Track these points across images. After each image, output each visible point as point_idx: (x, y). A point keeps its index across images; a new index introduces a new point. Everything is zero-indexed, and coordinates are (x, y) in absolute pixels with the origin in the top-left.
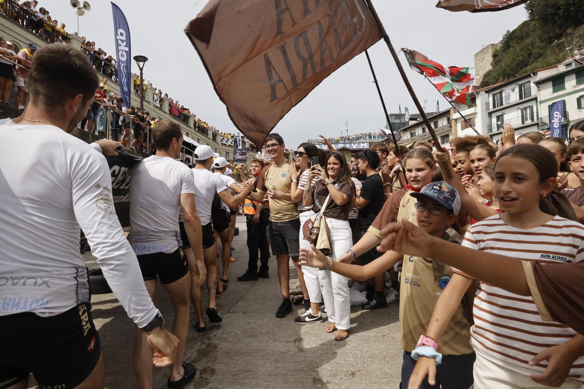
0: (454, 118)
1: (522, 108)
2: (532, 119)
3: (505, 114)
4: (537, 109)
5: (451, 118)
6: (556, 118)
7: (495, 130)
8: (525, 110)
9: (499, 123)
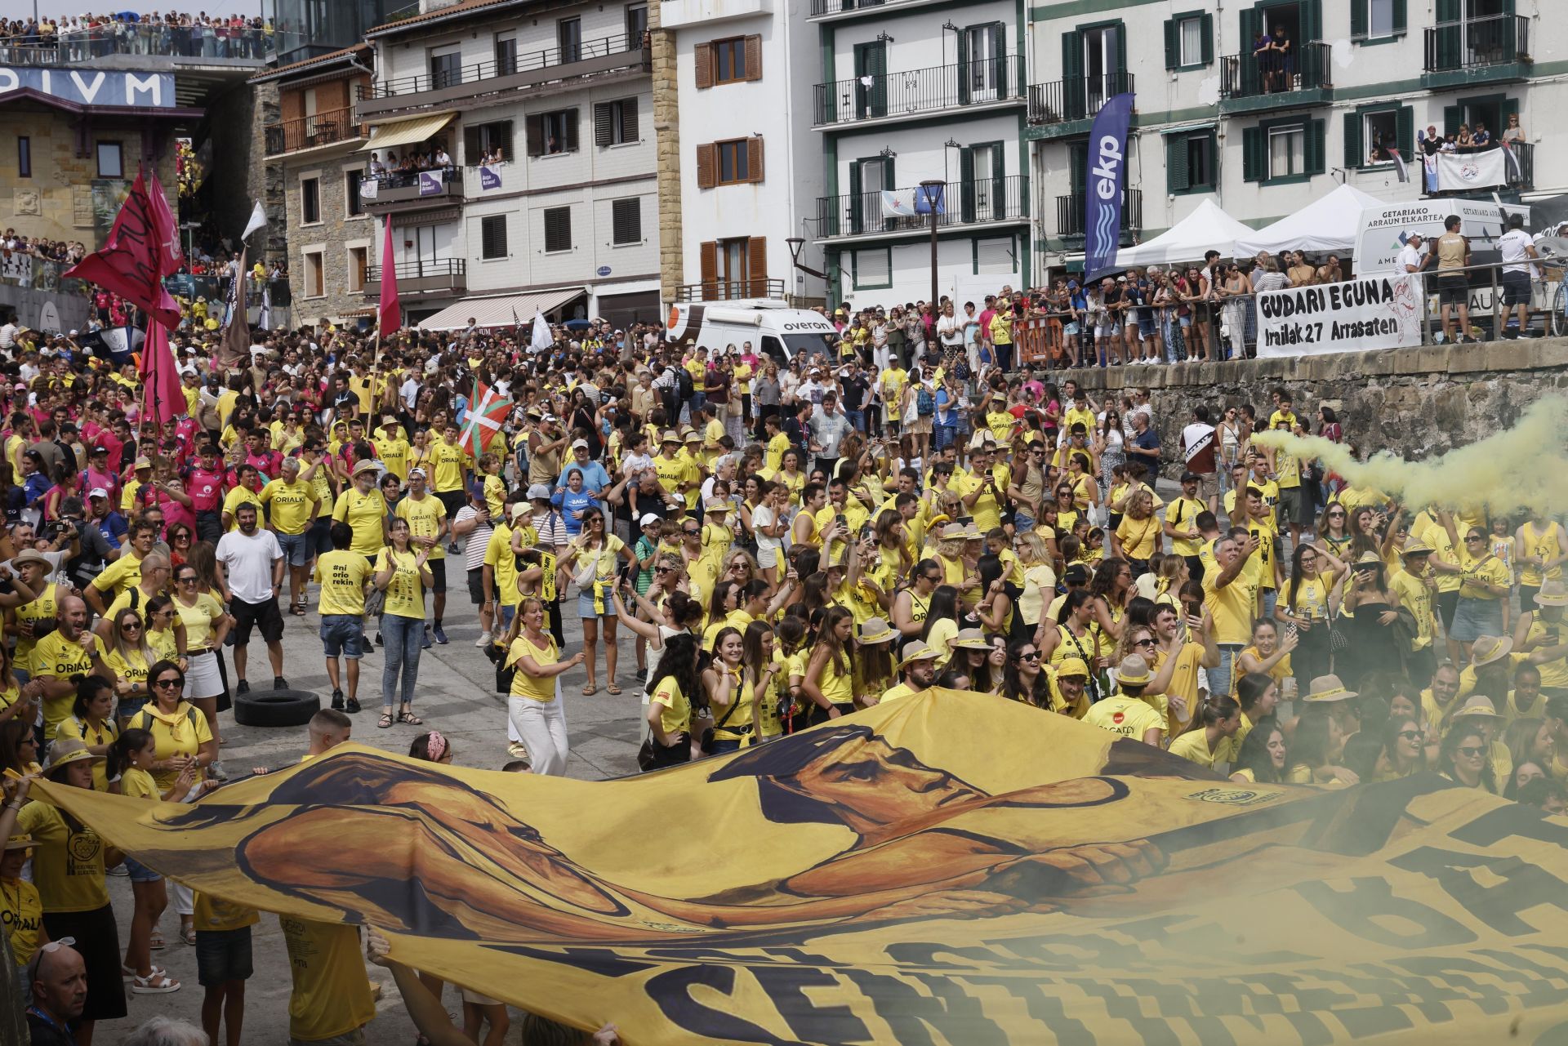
0: (665, 23)
1: (962, 27)
2: (1001, 84)
3: (892, 40)
4: (1021, 43)
5: (652, 23)
6: (1107, 160)
7: (847, 115)
8: (974, 34)
9: (867, 81)
